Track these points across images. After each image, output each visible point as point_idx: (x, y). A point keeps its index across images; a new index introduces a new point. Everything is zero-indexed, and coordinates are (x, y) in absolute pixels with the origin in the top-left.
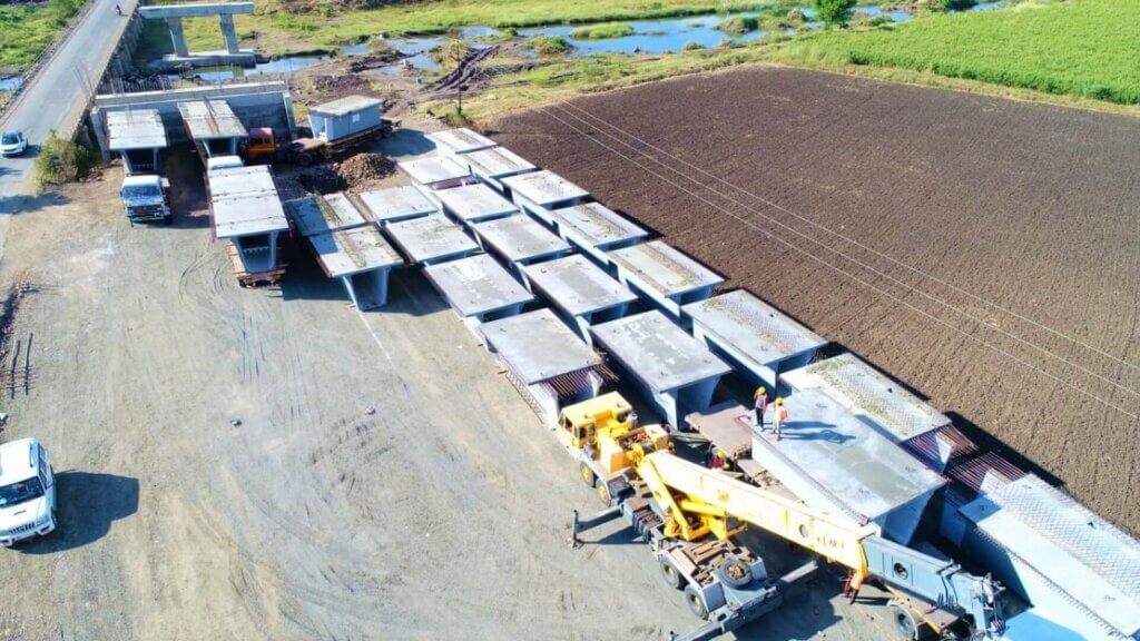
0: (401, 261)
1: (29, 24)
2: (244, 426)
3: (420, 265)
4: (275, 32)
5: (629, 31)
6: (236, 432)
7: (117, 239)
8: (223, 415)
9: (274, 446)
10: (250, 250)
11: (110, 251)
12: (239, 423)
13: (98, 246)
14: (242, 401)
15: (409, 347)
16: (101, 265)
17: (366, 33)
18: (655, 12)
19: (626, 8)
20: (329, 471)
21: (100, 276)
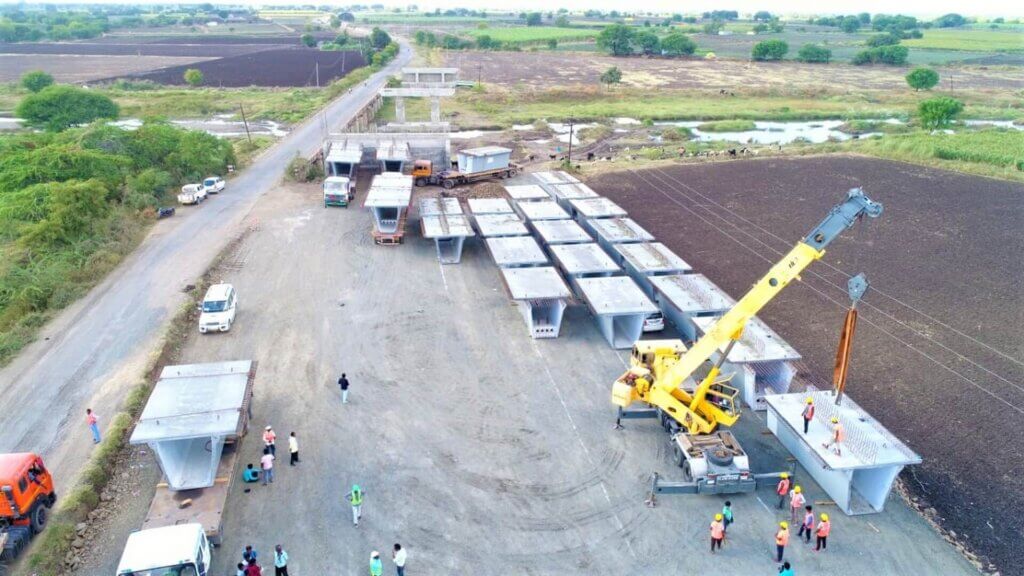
0: (473, 234)
1: (312, 100)
2: (345, 307)
3: (484, 238)
4: (469, 113)
5: (750, 127)
6: (340, 308)
7: (314, 213)
8: (336, 300)
9: (358, 318)
10: (386, 221)
11: (308, 218)
12: (343, 305)
13: (301, 215)
14: (349, 296)
15: (462, 285)
16: (301, 224)
17: (534, 117)
18: (783, 114)
19: (757, 110)
20: (382, 332)
21: (298, 229)
